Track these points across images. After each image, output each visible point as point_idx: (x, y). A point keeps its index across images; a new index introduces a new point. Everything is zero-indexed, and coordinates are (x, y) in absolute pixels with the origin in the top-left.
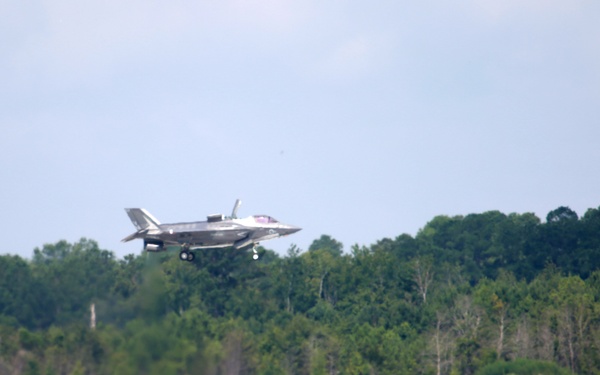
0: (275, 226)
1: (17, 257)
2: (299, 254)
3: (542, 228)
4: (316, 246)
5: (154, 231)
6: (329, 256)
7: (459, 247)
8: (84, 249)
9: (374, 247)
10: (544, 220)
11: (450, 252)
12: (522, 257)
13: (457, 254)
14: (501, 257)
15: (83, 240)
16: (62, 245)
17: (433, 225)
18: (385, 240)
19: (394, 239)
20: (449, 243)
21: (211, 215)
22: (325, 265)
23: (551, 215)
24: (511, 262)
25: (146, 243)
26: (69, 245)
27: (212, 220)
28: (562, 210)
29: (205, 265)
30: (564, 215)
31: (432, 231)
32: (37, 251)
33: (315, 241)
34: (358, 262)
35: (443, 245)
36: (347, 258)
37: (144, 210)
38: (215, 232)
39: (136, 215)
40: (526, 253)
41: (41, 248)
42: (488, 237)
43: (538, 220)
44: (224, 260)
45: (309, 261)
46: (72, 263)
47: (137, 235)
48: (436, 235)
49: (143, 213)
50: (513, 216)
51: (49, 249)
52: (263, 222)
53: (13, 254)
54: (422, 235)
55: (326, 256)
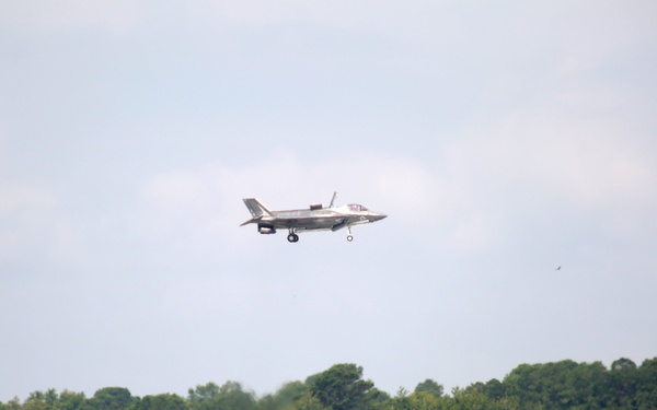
0: (365, 213)
1: (174, 395)
2: (406, 396)
3: (607, 374)
4: (420, 388)
5: (267, 218)
6: (432, 396)
7: (539, 390)
8: (229, 391)
9: (469, 389)
10: (609, 368)
11: (531, 394)
12: (590, 398)
13: (538, 395)
14: (573, 398)
15: (229, 382)
16: (211, 387)
17: (517, 372)
18: (478, 384)
19: (485, 383)
20: (531, 387)
21: (314, 204)
22: (428, 404)
23: (615, 364)
24: (582, 402)
25: (260, 227)
26: (217, 388)
27: (313, 208)
28: (623, 360)
29: (330, 404)
30: (625, 364)
31: (517, 377)
32: (191, 392)
33: (420, 384)
34: (457, 401)
35: (525, 388)
36: (447, 397)
37: (257, 199)
38: (317, 218)
39: (252, 204)
40: (594, 395)
41: (195, 389)
42: (563, 382)
43: (605, 368)
44: (346, 400)
45: (415, 400)
46: (221, 401)
47: (253, 221)
48: (520, 380)
49: (258, 203)
50: (583, 365)
51: (201, 390)
52: (356, 210)
53: (171, 393)
54: (508, 379)
55: (430, 397)
